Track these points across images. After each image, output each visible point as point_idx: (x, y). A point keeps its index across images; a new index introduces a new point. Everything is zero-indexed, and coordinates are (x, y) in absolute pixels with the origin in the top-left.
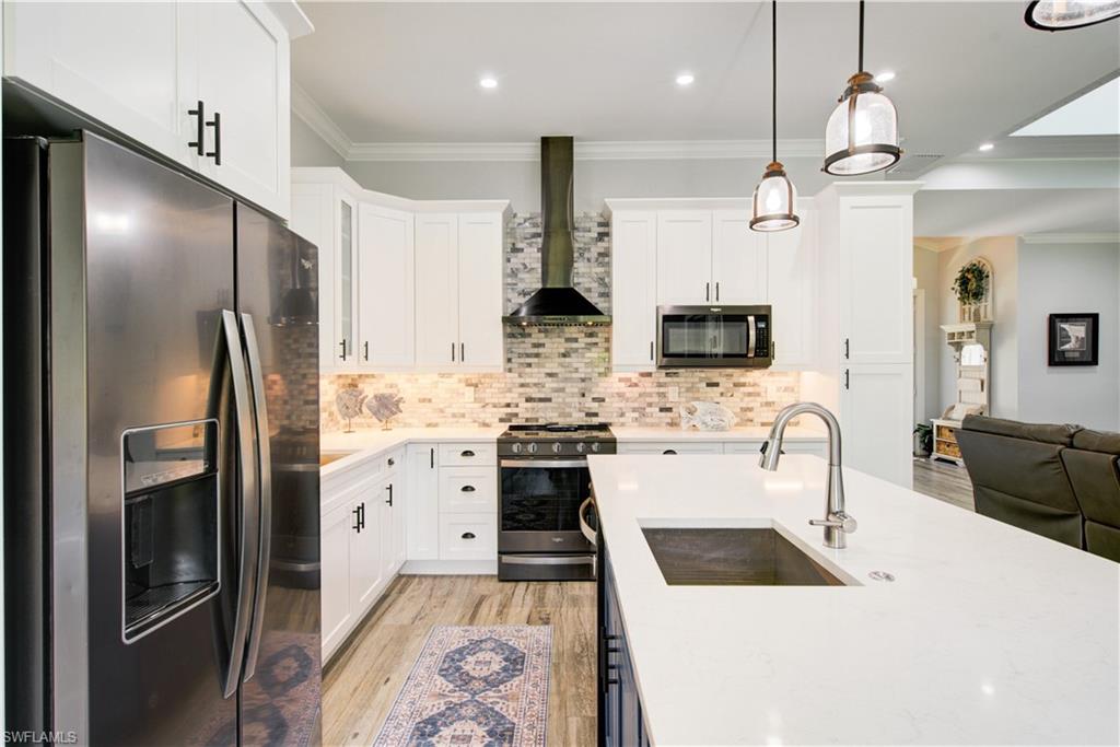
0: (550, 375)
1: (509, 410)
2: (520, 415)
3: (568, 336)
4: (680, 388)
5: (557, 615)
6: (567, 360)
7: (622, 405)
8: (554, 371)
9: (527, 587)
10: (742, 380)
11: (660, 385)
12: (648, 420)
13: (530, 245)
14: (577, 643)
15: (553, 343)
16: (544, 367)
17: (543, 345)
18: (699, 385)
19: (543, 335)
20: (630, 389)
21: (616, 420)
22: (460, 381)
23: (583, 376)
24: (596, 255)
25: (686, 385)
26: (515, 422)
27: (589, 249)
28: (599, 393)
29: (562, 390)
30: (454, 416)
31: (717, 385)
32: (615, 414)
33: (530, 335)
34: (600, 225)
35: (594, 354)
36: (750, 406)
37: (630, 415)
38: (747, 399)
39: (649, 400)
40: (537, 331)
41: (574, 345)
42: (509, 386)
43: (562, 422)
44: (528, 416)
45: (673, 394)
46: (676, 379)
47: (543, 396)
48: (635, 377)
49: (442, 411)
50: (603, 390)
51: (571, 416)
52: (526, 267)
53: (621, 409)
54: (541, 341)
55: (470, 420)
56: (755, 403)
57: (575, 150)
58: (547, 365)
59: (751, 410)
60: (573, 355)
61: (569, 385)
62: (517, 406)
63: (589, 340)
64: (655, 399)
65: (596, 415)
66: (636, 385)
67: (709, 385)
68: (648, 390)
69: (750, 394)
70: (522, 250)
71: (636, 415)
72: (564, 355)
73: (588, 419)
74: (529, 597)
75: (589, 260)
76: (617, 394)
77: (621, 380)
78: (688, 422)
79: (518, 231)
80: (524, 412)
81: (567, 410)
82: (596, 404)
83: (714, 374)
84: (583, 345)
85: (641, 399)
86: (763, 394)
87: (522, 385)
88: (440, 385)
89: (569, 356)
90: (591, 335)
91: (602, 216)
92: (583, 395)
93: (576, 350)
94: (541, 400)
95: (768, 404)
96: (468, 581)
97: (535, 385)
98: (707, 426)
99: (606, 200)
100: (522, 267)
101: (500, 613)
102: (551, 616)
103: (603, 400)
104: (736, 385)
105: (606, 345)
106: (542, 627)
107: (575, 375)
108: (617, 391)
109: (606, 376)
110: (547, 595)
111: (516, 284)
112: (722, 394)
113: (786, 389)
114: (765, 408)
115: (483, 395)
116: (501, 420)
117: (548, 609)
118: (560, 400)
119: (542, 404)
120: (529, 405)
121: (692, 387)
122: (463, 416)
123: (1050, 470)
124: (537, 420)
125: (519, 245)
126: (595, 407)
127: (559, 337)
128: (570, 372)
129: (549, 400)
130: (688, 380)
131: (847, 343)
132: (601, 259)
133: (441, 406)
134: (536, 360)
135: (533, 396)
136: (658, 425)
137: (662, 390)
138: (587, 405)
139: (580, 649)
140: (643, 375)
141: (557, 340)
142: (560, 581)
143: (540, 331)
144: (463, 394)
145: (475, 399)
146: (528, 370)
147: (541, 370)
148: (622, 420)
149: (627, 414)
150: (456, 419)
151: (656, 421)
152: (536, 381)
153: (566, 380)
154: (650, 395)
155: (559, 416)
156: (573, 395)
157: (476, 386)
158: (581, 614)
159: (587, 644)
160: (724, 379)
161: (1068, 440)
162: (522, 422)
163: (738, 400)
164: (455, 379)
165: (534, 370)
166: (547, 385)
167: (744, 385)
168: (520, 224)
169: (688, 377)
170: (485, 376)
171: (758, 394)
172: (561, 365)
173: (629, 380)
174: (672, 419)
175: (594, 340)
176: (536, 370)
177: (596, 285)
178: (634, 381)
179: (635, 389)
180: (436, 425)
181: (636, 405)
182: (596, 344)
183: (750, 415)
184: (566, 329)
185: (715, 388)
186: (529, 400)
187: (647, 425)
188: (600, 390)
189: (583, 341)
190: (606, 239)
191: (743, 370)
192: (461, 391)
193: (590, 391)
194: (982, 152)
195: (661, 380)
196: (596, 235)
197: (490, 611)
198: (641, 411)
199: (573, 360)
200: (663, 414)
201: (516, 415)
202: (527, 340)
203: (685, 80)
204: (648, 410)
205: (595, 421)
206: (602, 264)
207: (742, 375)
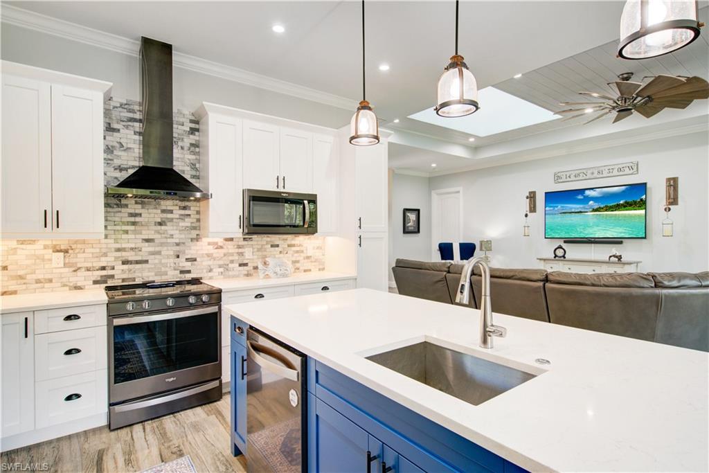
0: (147, 241)
1: (104, 273)
2: (116, 277)
3: (164, 208)
4: (253, 248)
5: (187, 444)
6: (163, 227)
7: (210, 263)
8: (151, 237)
9: (144, 429)
10: (293, 242)
11: (239, 247)
12: (230, 273)
13: (127, 127)
14: (218, 463)
15: (149, 213)
16: (141, 234)
17: (140, 215)
18: (266, 246)
19: (140, 206)
20: (216, 250)
21: (206, 275)
22: (46, 247)
23: (177, 241)
24: (189, 145)
25: (256, 246)
26: (110, 283)
27: (182, 140)
28: (192, 254)
29: (159, 253)
30: (38, 281)
31: (278, 246)
32: (205, 271)
33: (126, 206)
34: (192, 121)
35: (187, 222)
36: (298, 259)
37: (217, 270)
38: (296, 255)
39: (231, 258)
40: (134, 202)
41: (169, 216)
42: (104, 251)
43: (158, 280)
44: (125, 276)
45: (249, 254)
46: (250, 243)
47: (139, 258)
48: (220, 241)
49: (21, 277)
50: (195, 252)
51: (167, 275)
52: (122, 145)
53: (210, 266)
54: (137, 211)
55: (59, 284)
56: (300, 257)
57: (174, 58)
58: (144, 232)
59: (298, 262)
60: (168, 224)
61: (165, 248)
62: (113, 268)
63: (183, 212)
64: (236, 257)
65: (189, 272)
66: (221, 247)
67: (272, 246)
68: (230, 251)
69: (297, 252)
70: (118, 131)
71: (222, 270)
72: (160, 224)
73: (183, 276)
74: (150, 437)
75: (182, 148)
76: (206, 254)
77: (209, 244)
78: (264, 273)
79: (113, 112)
80: (120, 274)
81: (163, 269)
82: (189, 263)
83: (275, 239)
84: (177, 216)
85: (225, 258)
86: (305, 251)
87: (118, 250)
88: (19, 252)
89: (166, 225)
90: (185, 208)
91: (193, 115)
92: (178, 257)
93: (171, 220)
94: (137, 262)
95: (308, 258)
96: (75, 441)
97: (132, 249)
98: (277, 275)
99: (204, 103)
100: (118, 145)
101: (128, 462)
102: (182, 447)
103: (195, 260)
104: (289, 246)
105: (197, 216)
106: (179, 461)
107: (169, 240)
108: (207, 252)
109: (197, 241)
110: (167, 430)
111: (112, 160)
112: (281, 252)
113: (318, 248)
114: (306, 260)
115: (75, 260)
116: (95, 282)
117: (176, 442)
118: (157, 261)
119: (138, 266)
120: (126, 267)
121: (262, 248)
122: (50, 281)
123: (440, 285)
124: (134, 279)
125: (115, 126)
126: (188, 265)
127: (156, 208)
128: (166, 238)
129: (146, 262)
130: (259, 243)
131: (360, 220)
132: (192, 149)
133: (21, 273)
134: (132, 228)
135: (130, 259)
136: (237, 276)
137: (240, 250)
138: (181, 265)
139: (224, 468)
140: (227, 240)
141: (155, 211)
142: (173, 413)
143: (136, 203)
144: (50, 260)
145: (64, 264)
146: (125, 236)
147: (138, 236)
148: (210, 274)
149: (214, 270)
150: (39, 285)
151: (237, 273)
152: (133, 246)
153: (162, 244)
154: (232, 254)
155: (156, 275)
156: (168, 257)
157: (66, 251)
158: (208, 437)
159: (227, 461)
160: (282, 242)
161: (447, 269)
162: (118, 283)
163: (291, 255)
164: (39, 246)
165: (131, 236)
166: (143, 249)
167: (294, 246)
168: (114, 107)
169: (259, 240)
170: (76, 242)
171: (302, 252)
172: (158, 232)
173: (217, 243)
174: (248, 271)
175: (187, 212)
176: (133, 236)
177: (189, 168)
178: (219, 244)
179: (220, 250)
180: (15, 292)
181: (221, 262)
182: (189, 215)
183: (298, 265)
184: (162, 202)
185: (277, 248)
186: (124, 263)
187: (229, 277)
188: (192, 252)
189: (178, 212)
190: (197, 133)
191: (293, 236)
192: (46, 257)
193: (184, 253)
194: (395, 123)
195: (240, 243)
196: (188, 129)
197: (116, 463)
198: (225, 267)
199: (169, 228)
200: (242, 268)
201: (112, 277)
202: (123, 210)
203: (279, 29)
204: (231, 265)
205: (188, 277)
206: (194, 153)
207: (293, 239)
